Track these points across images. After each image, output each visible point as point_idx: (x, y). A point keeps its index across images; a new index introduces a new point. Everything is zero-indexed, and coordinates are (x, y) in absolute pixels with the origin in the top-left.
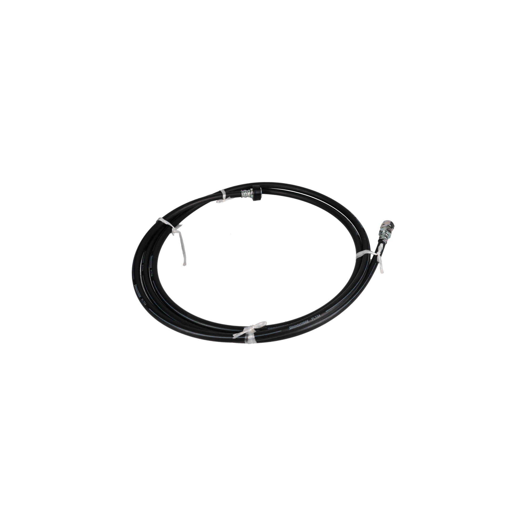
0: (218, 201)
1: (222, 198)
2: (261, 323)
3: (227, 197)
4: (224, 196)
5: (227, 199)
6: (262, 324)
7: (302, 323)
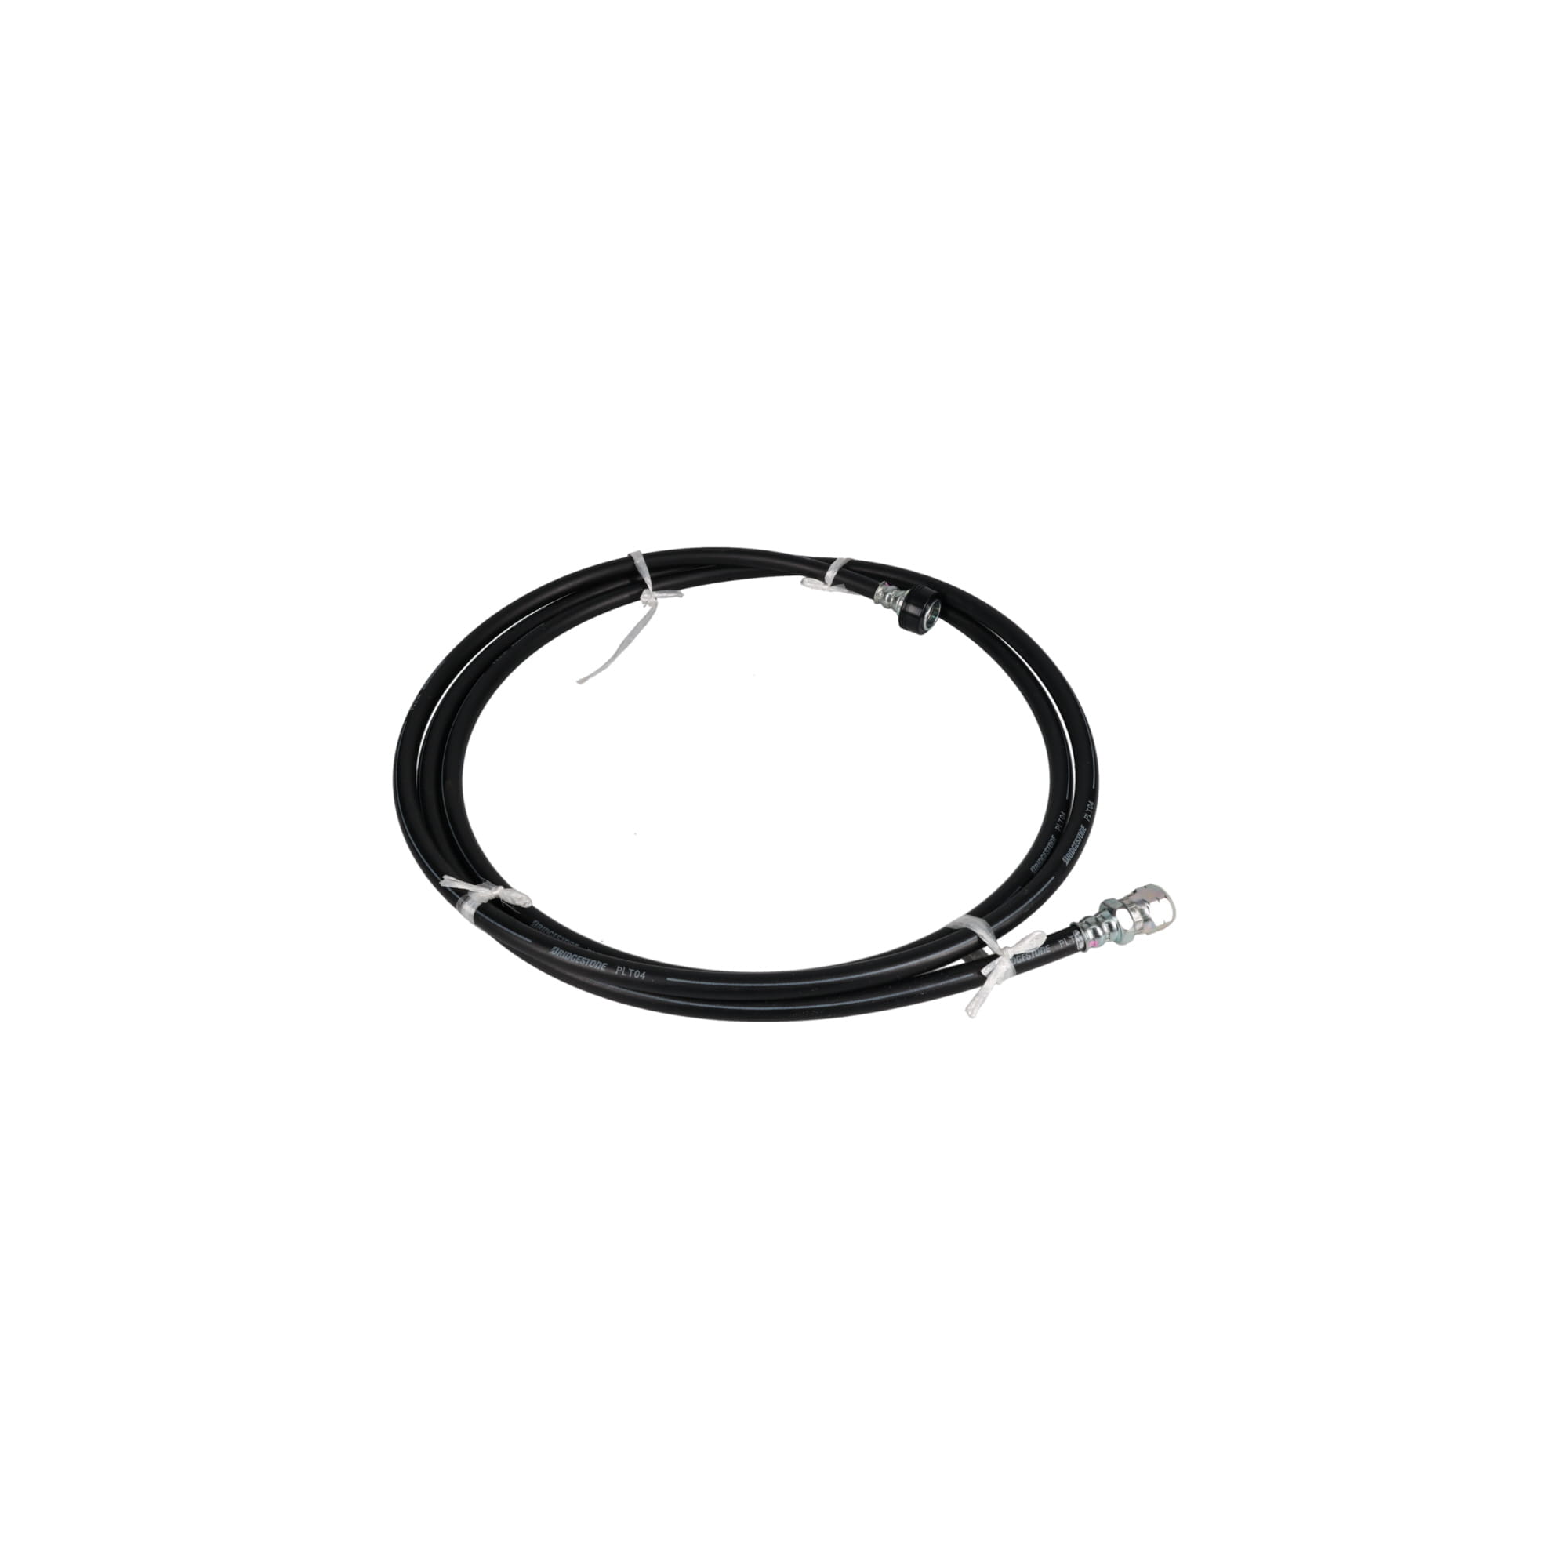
0: (808, 580)
1: (821, 577)
2: (520, 896)
3: (836, 582)
4: (831, 574)
5: (834, 587)
6: (520, 899)
7: (589, 960)
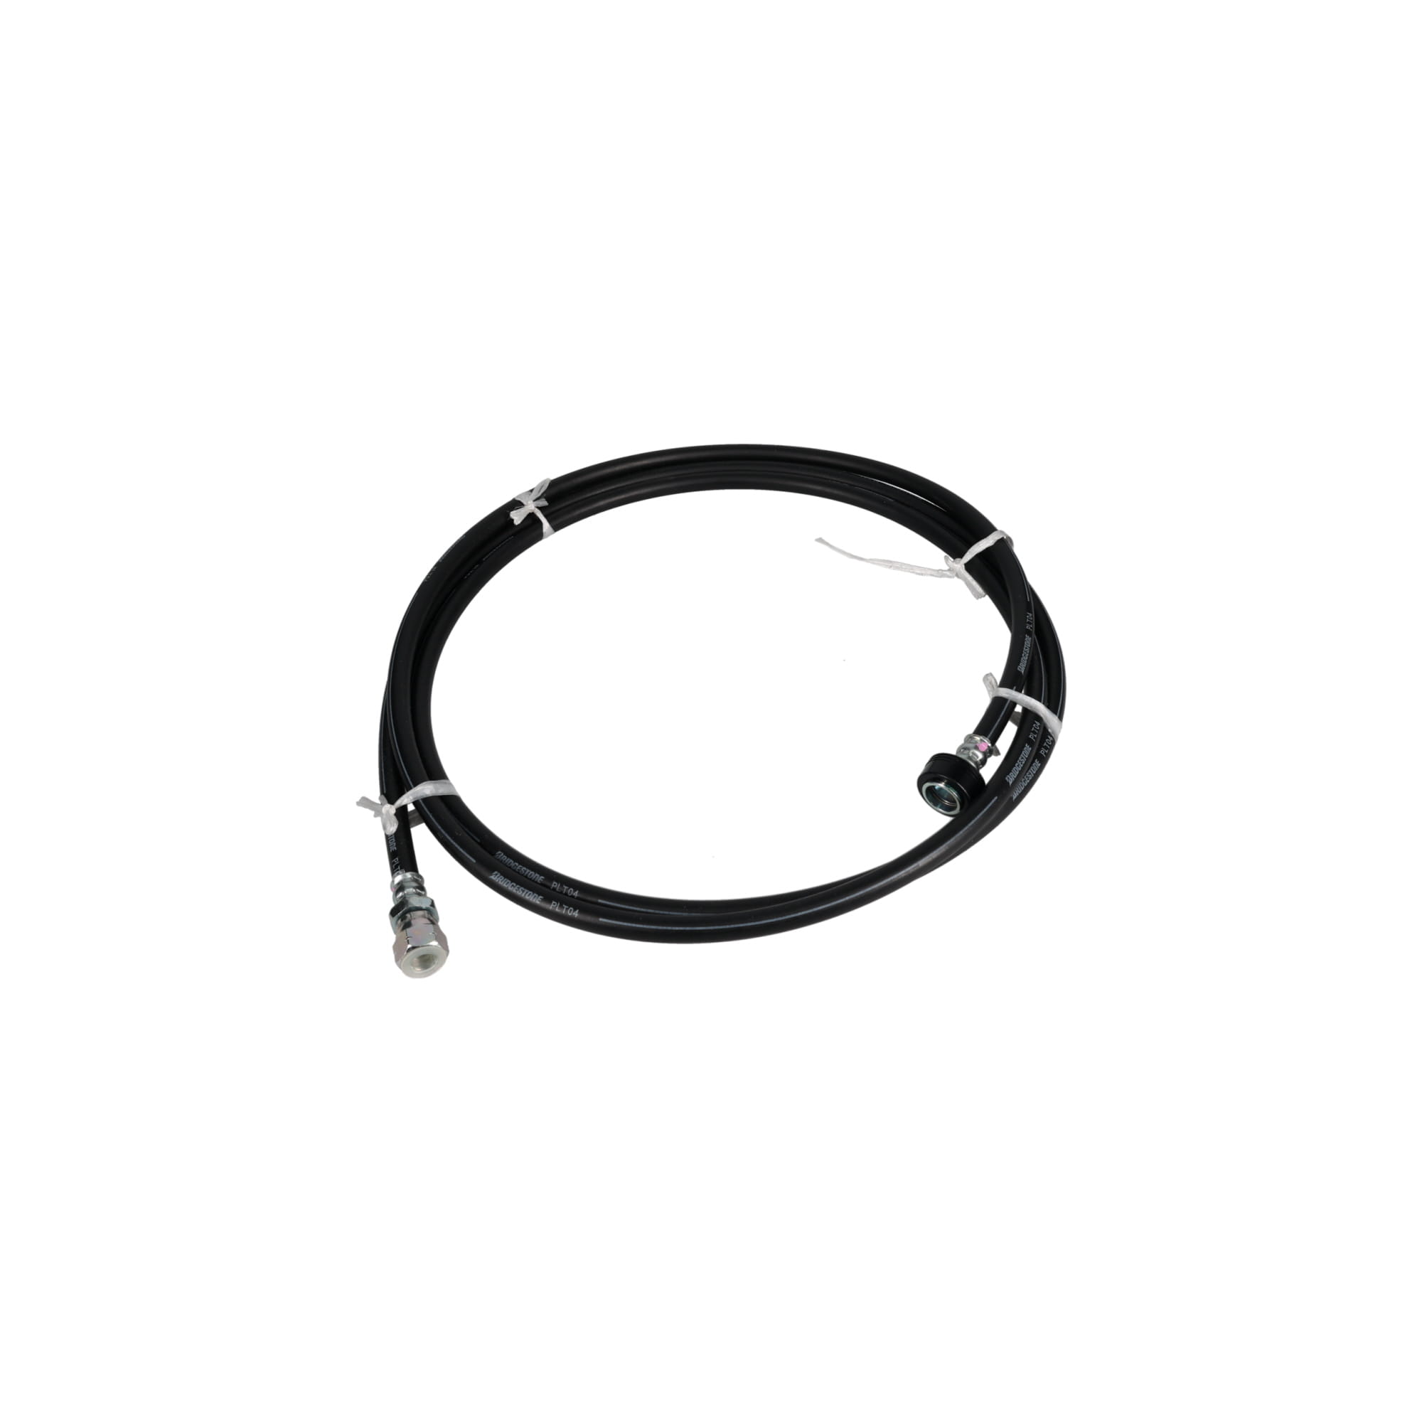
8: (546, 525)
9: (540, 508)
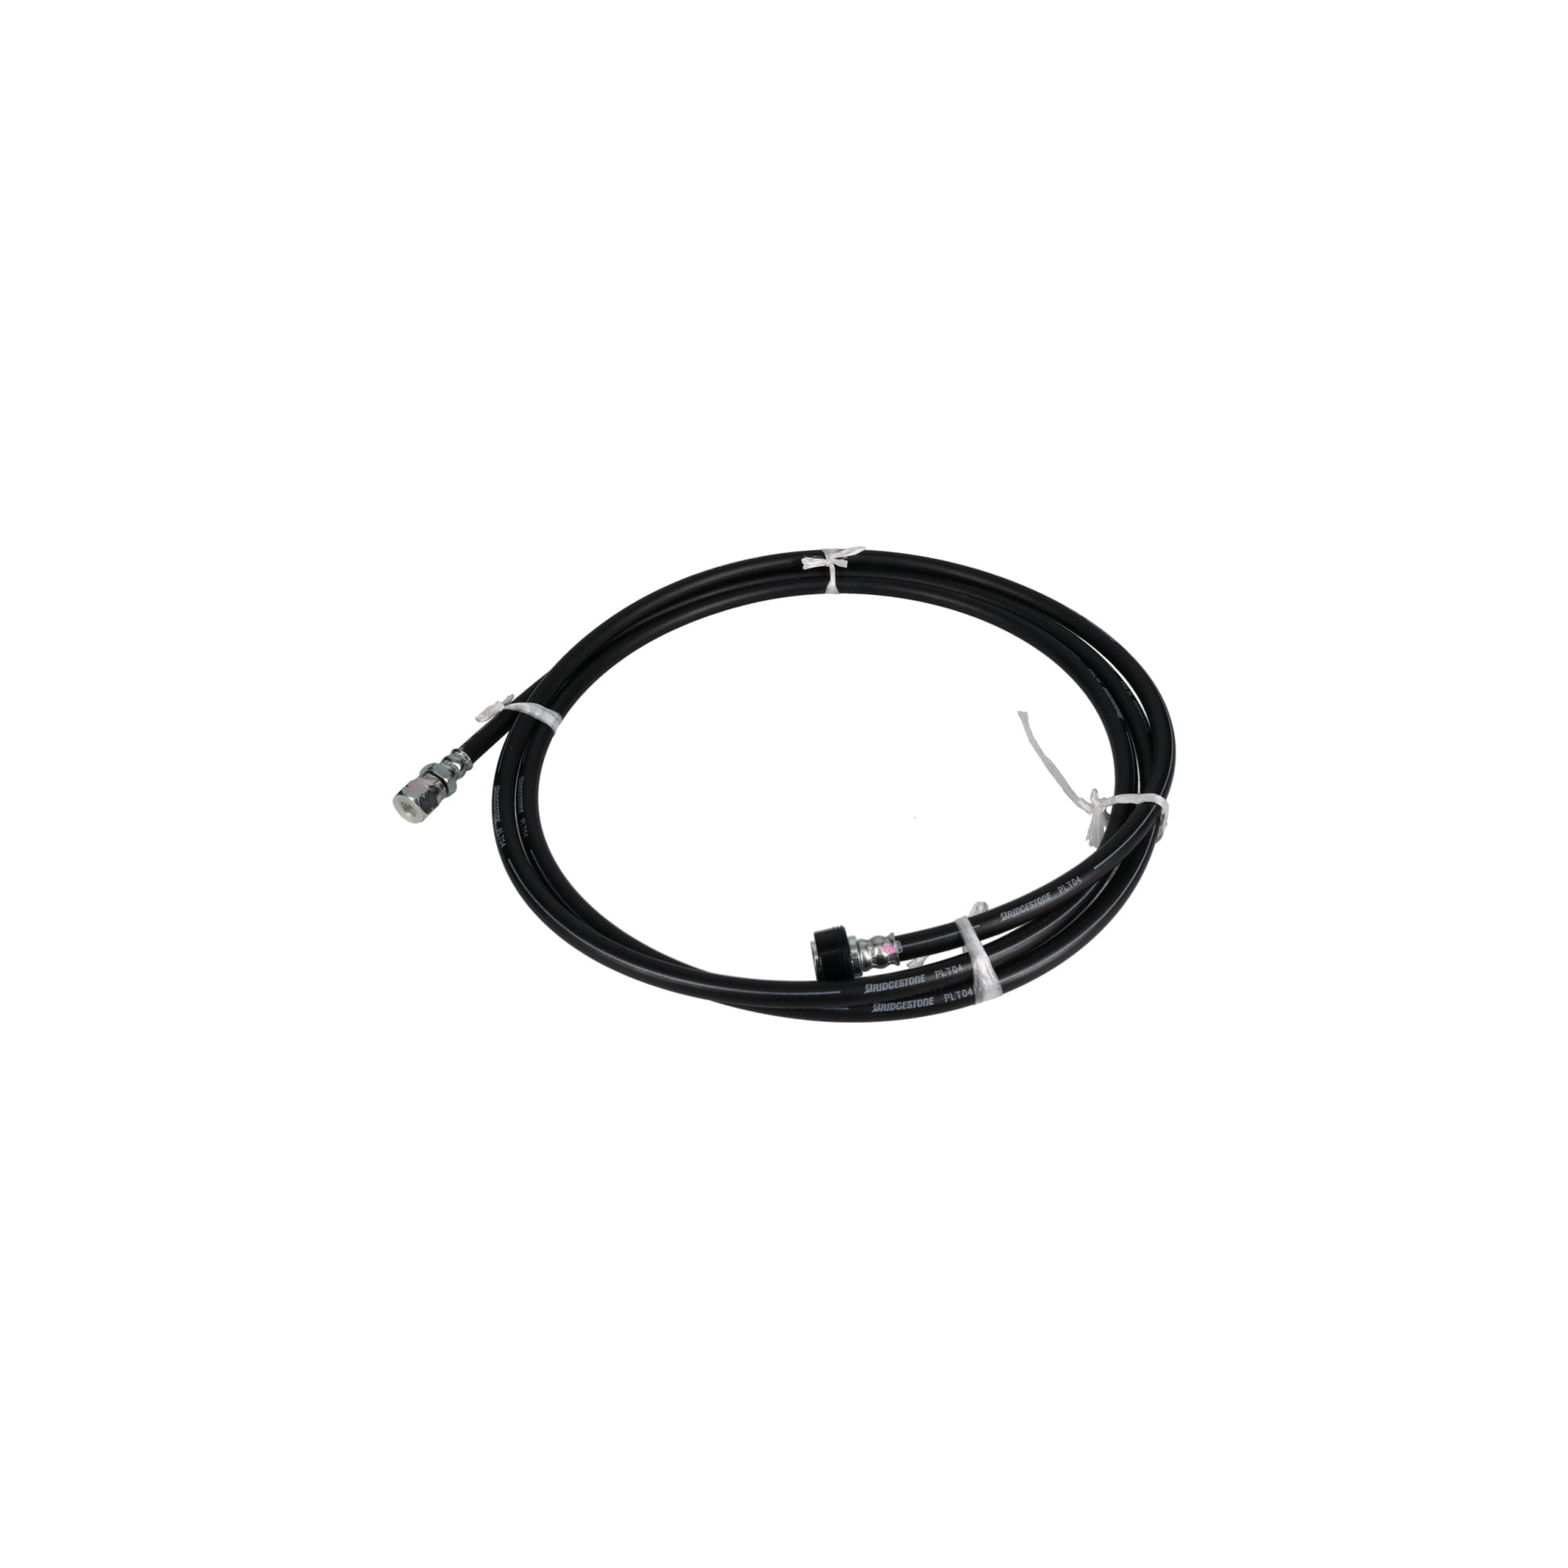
8: (832, 583)
9: (837, 568)
